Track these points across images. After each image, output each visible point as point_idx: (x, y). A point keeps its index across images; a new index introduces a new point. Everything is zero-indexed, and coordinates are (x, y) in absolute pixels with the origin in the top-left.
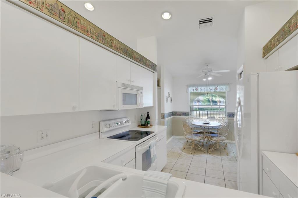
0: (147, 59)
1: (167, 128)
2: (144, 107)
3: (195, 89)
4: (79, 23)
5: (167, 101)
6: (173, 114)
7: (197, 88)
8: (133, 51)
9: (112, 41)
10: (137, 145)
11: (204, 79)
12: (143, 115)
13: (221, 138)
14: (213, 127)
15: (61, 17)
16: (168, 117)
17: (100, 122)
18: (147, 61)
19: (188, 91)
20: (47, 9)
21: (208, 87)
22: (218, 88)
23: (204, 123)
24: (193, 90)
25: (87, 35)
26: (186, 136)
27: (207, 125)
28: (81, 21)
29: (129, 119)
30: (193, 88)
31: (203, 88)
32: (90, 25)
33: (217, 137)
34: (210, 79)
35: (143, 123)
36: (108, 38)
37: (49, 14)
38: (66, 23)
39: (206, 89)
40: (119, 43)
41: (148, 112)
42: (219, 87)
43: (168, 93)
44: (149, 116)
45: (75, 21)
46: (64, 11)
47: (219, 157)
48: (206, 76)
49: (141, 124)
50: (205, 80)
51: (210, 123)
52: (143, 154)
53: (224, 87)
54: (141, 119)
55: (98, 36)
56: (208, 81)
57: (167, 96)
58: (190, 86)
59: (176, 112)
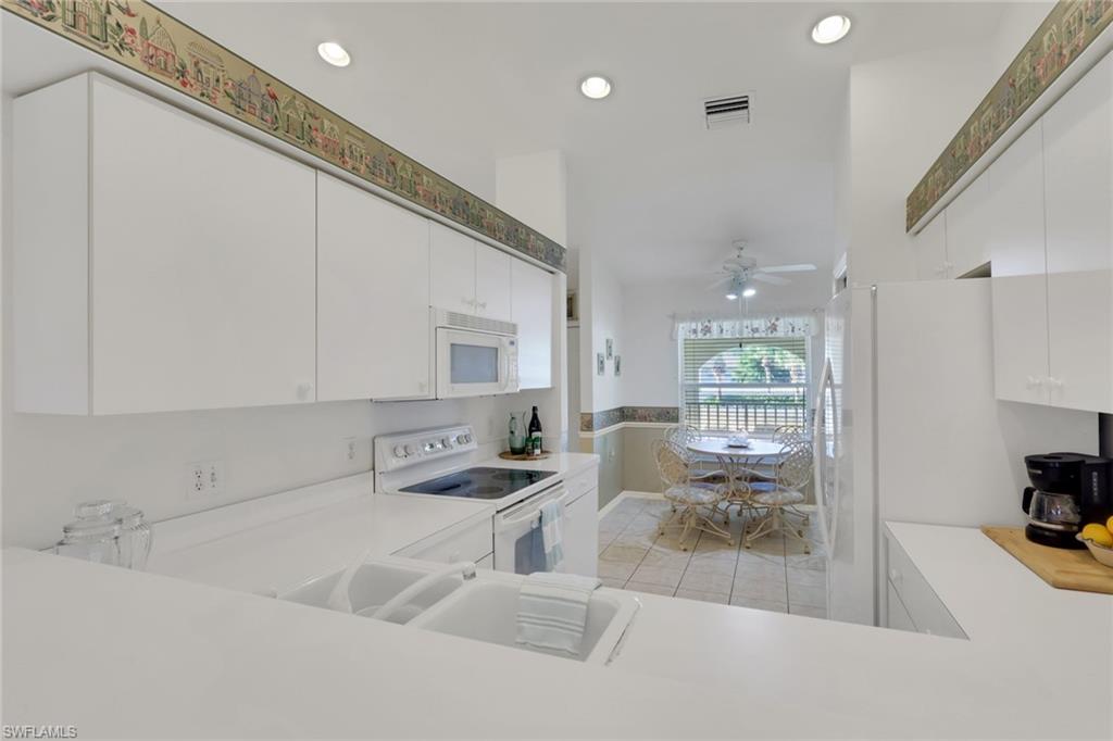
0: (529, 231)
1: (599, 461)
2: (523, 392)
3: (700, 327)
4: (316, 130)
5: (601, 368)
6: (623, 414)
7: (707, 323)
8: (485, 206)
9: (416, 178)
10: (498, 512)
11: (729, 294)
12: (518, 417)
13: (786, 494)
14: (762, 457)
15: (267, 117)
16: (604, 427)
17: (374, 439)
18: (532, 236)
19: (677, 336)
20: (229, 95)
21: (746, 322)
22: (781, 324)
23: (731, 446)
24: (695, 331)
25: (341, 164)
26: (669, 490)
27: (742, 452)
28: (322, 123)
29: (470, 429)
30: (693, 326)
31: (727, 325)
32: (351, 132)
33: (773, 494)
34: (749, 293)
35: (518, 445)
37: (232, 109)
38: (280, 132)
39: (737, 326)
40: (438, 183)
41: (534, 409)
42: (781, 321)
43: (607, 341)
44: (538, 422)
45: (306, 126)
46: (274, 97)
47: (780, 559)
48: (737, 285)
49: (511, 448)
50: (732, 297)
51: (750, 446)
52: (519, 543)
53: (799, 322)
54: (512, 432)
55: (375, 167)
56: (744, 300)
57: (603, 351)
58: (683, 320)
59: (634, 409)
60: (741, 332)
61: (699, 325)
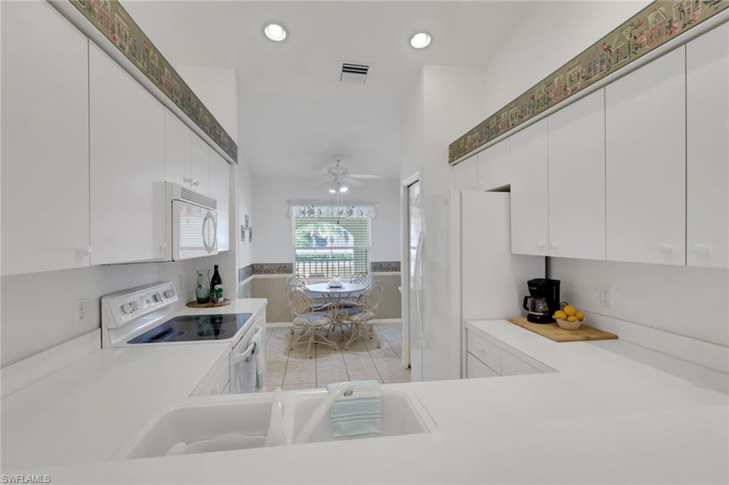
0: (221, 129)
1: (267, 303)
2: (219, 252)
3: (307, 210)
5: (243, 236)
6: (254, 269)
7: (311, 207)
8: (199, 103)
9: (161, 68)
10: (233, 348)
11: (332, 189)
12: (204, 274)
13: (367, 314)
14: (350, 293)
16: (245, 279)
17: (101, 298)
18: (222, 133)
19: (291, 215)
21: (336, 208)
22: (355, 210)
23: (331, 287)
24: (303, 212)
26: (296, 319)
27: (338, 290)
29: (171, 285)
30: (303, 209)
31: (324, 209)
32: (119, 10)
33: (359, 314)
34: (344, 190)
35: (203, 294)
36: (153, 58)
39: (330, 211)
40: (174, 77)
41: (216, 267)
42: (355, 208)
43: (246, 216)
44: (219, 277)
47: (366, 354)
48: (337, 184)
49: (198, 298)
50: (333, 191)
51: (343, 287)
53: (365, 210)
54: (200, 286)
55: (135, 48)
56: (340, 194)
57: (244, 224)
58: (295, 204)
59: (262, 266)
60: (332, 214)
61: (307, 208)
